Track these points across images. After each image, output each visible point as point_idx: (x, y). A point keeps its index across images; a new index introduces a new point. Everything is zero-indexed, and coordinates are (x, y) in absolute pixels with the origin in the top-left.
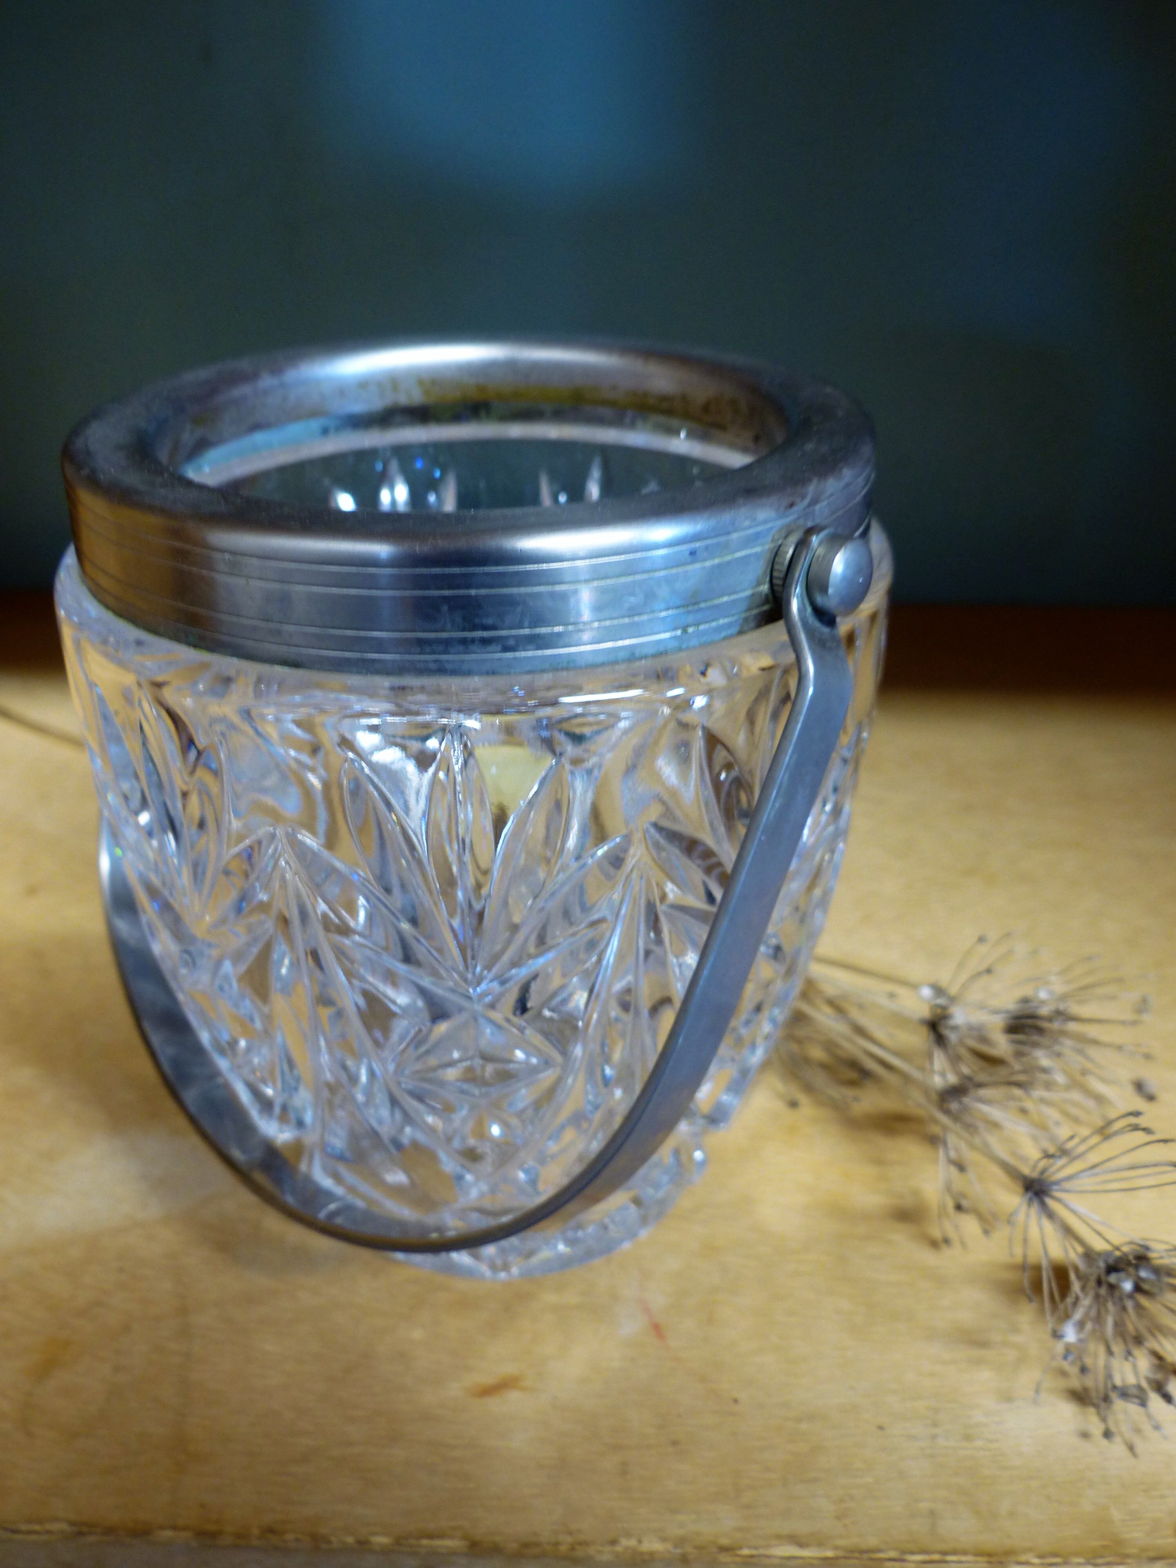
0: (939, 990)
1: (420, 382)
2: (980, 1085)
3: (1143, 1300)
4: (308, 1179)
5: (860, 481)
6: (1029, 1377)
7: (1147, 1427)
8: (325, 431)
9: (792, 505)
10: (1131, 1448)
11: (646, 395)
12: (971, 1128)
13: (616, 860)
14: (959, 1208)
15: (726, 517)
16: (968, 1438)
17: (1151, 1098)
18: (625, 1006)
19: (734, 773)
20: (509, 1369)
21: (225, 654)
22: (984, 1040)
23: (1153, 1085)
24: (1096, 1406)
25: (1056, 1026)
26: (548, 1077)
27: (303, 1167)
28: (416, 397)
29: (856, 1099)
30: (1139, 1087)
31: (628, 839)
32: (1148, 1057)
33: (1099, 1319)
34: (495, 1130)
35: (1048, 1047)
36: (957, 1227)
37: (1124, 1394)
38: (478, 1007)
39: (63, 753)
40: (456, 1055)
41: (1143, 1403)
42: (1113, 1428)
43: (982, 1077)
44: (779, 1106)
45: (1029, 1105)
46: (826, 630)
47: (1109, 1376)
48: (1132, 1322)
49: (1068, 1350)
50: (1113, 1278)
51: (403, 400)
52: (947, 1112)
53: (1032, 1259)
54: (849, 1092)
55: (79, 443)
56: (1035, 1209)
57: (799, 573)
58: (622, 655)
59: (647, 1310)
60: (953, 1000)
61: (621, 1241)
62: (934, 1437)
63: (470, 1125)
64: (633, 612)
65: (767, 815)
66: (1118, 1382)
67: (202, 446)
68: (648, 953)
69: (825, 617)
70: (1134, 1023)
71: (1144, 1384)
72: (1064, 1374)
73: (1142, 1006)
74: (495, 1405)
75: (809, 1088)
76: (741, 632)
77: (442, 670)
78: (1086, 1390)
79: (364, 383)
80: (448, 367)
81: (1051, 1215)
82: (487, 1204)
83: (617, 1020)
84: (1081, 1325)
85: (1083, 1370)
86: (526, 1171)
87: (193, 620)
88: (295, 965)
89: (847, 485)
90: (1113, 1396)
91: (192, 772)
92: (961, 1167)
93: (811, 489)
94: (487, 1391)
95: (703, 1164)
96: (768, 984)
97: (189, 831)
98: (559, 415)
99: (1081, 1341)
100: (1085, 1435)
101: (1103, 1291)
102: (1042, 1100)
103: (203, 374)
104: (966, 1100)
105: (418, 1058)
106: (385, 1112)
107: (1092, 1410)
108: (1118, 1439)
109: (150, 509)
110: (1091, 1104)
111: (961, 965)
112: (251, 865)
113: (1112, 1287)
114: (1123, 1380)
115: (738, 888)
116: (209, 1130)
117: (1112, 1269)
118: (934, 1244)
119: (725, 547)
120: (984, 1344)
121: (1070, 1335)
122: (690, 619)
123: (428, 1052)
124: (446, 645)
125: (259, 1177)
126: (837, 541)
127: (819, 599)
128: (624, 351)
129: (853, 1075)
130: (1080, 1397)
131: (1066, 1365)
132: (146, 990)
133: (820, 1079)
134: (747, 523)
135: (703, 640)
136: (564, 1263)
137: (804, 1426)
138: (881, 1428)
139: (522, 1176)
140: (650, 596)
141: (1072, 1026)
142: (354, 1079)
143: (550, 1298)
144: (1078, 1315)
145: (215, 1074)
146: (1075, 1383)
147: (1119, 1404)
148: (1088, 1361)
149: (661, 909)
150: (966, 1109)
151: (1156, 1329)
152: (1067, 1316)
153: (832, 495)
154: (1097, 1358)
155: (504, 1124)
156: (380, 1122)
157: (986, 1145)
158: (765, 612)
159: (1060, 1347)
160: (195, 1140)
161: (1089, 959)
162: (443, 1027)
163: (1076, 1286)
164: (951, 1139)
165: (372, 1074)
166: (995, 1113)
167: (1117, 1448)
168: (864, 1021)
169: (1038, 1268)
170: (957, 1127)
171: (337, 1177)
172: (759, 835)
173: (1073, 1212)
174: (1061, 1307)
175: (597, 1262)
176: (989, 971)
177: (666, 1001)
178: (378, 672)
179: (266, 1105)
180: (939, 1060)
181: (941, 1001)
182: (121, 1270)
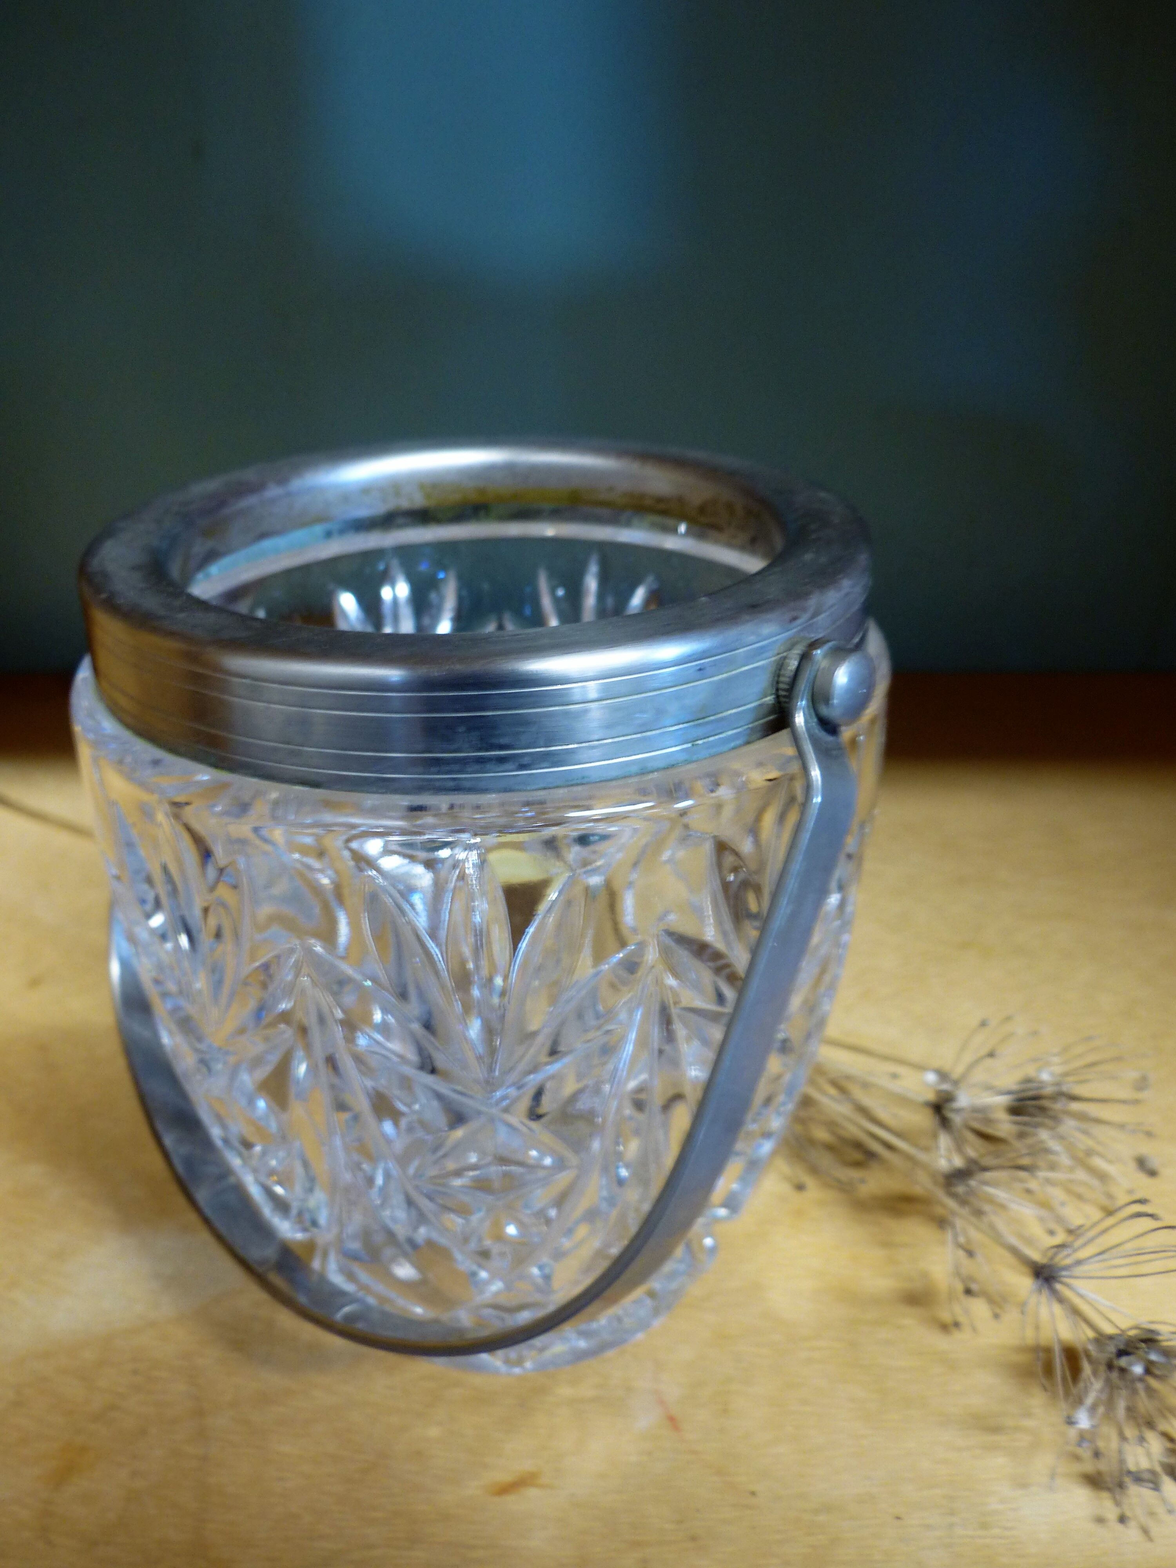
0: (943, 1076)
1: (422, 486)
2: (985, 1169)
3: (1153, 1383)
4: (323, 1278)
5: (858, 589)
6: (1043, 1462)
7: (1160, 1510)
8: (329, 535)
9: (795, 619)
10: (1145, 1531)
11: (642, 496)
12: (979, 1213)
13: (631, 966)
14: (968, 1292)
15: (732, 633)
16: (984, 1526)
17: (1152, 1173)
18: (639, 1105)
19: (742, 876)
20: (527, 1466)
21: (246, 774)
22: (989, 1121)
23: (1155, 1162)
24: (1109, 1489)
25: (1058, 1106)
26: (564, 1178)
27: (316, 1264)
28: (418, 501)
29: (863, 1181)
30: (1143, 1165)
31: (641, 946)
32: (1149, 1134)
33: (1110, 1404)
34: (511, 1230)
35: (1052, 1129)
36: (967, 1312)
37: (1138, 1478)
38: (494, 1111)
39: (62, 839)
40: (473, 1158)
41: (1156, 1487)
42: (1128, 1513)
43: (988, 1161)
44: (785, 1188)
45: (1033, 1185)
46: (830, 738)
47: (1122, 1461)
48: (1144, 1404)
49: (1082, 1437)
50: (1123, 1362)
51: (405, 504)
52: (954, 1196)
53: (1043, 1342)
54: (854, 1174)
55: (95, 564)
56: (1045, 1292)
57: (803, 685)
58: (634, 769)
59: (662, 1402)
60: (956, 1083)
61: (634, 1331)
62: (951, 1526)
63: (487, 1224)
64: (645, 728)
65: (778, 922)
66: (1132, 1467)
67: (211, 556)
68: (661, 1052)
69: (829, 726)
70: (1136, 1102)
71: (1158, 1469)
72: (1077, 1458)
73: (1142, 1084)
74: (512, 1502)
75: (814, 1170)
76: (748, 743)
77: (458, 788)
78: (1099, 1474)
79: (366, 489)
80: (449, 472)
81: (1061, 1300)
82: (503, 1300)
83: (631, 1118)
84: (1093, 1409)
85: (1097, 1454)
86: (541, 1268)
87: (213, 742)
88: (313, 1069)
89: (847, 595)
90: (1127, 1480)
91: (212, 889)
92: (970, 1254)
93: (813, 602)
94: (505, 1489)
95: (713, 1250)
96: (778, 1077)
97: (205, 939)
98: (556, 514)
99: (1093, 1426)
100: (1100, 1520)
101: (1115, 1375)
102: (1048, 1181)
103: (212, 485)
104: (973, 1183)
105: (435, 1162)
106: (401, 1214)
107: (1105, 1495)
108: (1132, 1524)
109: (172, 634)
110: (1095, 1182)
111: (963, 1048)
112: (270, 976)
113: (1123, 1371)
114: (1137, 1463)
115: (751, 993)
116: (223, 1231)
117: (1121, 1353)
118: (944, 1327)
119: (731, 663)
120: (996, 1430)
121: (1084, 1421)
122: (700, 731)
123: (445, 1156)
124: (463, 764)
125: (276, 1279)
126: (840, 653)
127: (824, 711)
128: (621, 454)
129: (858, 1156)
130: (1094, 1481)
131: (1080, 1451)
132: (157, 1088)
133: (825, 1161)
134: (752, 638)
135: (713, 751)
136: (579, 1356)
137: (821, 1518)
138: (898, 1518)
139: (535, 1271)
140: (660, 712)
141: (1075, 1106)
142: (370, 1181)
143: (565, 1391)
144: (1089, 1400)
145: (226, 1172)
146: (1089, 1467)
147: (1134, 1490)
148: (1101, 1444)
149: (674, 1011)
150: (972, 1192)
151: (1167, 1411)
152: (1079, 1402)
153: (832, 606)
154: (1109, 1442)
155: (520, 1224)
156: (394, 1219)
157: (992, 1227)
158: (771, 721)
159: (1072, 1433)
160: (205, 1236)
161: (1089, 1038)
162: (459, 1133)
163: (1087, 1369)
164: (959, 1223)
165: (387, 1176)
166: (1000, 1194)
167: (1132, 1533)
168: (868, 1101)
169: (1048, 1350)
170: (965, 1211)
171: (351, 1276)
172: (770, 943)
173: (1081, 1296)
174: (1074, 1391)
175: (610, 1354)
176: (991, 1055)
177: (678, 1097)
178: (396, 791)
179: (281, 1206)
180: (944, 1141)
181: (945, 1087)
182: (135, 1372)
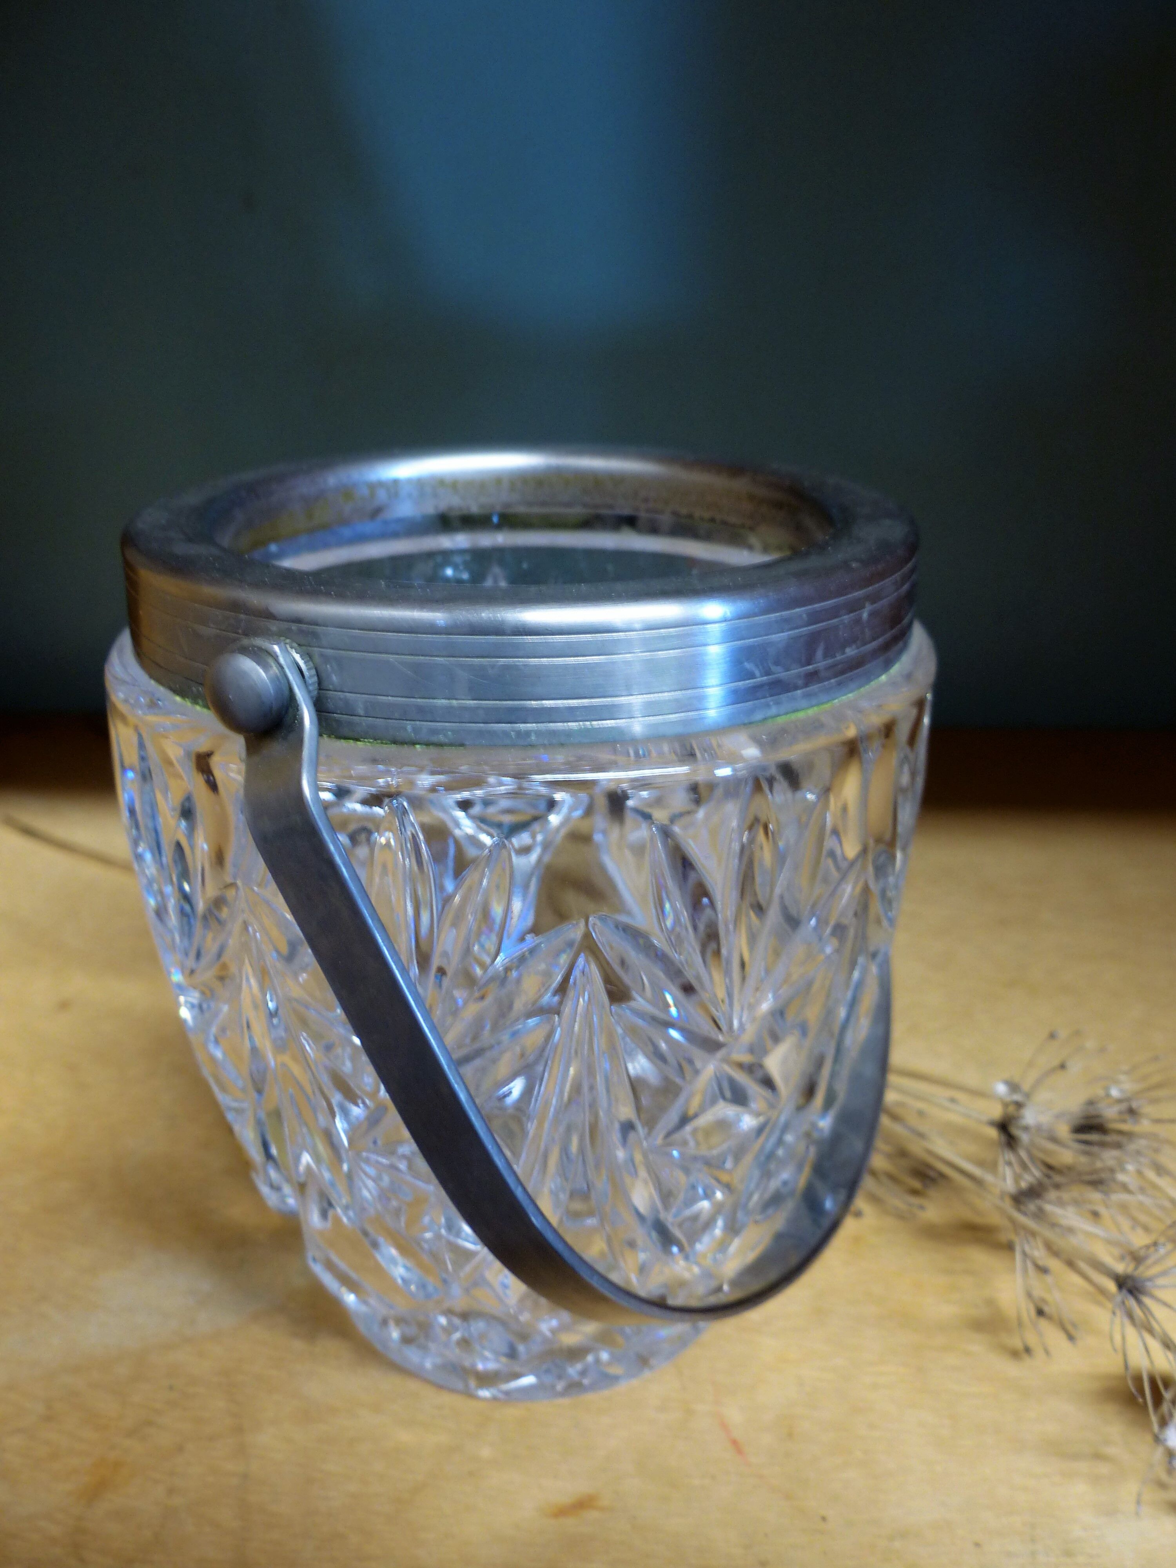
0: (1014, 1087)
2: (1056, 1188)
6: (1130, 1488)
14: (1040, 1314)
16: (1068, 1553)
20: (585, 1487)
36: (1038, 1335)
49: (1171, 1457)
54: (914, 1201)
59: (722, 1428)
60: (1026, 1097)
62: (1033, 1554)
74: (571, 1524)
75: (872, 1198)
94: (564, 1511)
104: (1041, 1202)
111: (1032, 1062)
118: (1015, 1354)
121: (1173, 1439)
129: (916, 1184)
133: (886, 1190)
137: (897, 1544)
138: (977, 1545)
150: (1042, 1210)
159: (1160, 1456)
161: (1156, 1059)
166: (1067, 1216)
176: (1061, 1067)
181: (1014, 1098)
182: (171, 1388)
